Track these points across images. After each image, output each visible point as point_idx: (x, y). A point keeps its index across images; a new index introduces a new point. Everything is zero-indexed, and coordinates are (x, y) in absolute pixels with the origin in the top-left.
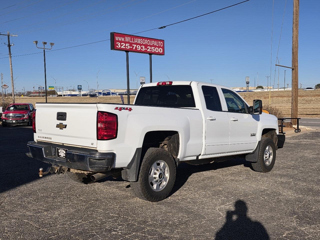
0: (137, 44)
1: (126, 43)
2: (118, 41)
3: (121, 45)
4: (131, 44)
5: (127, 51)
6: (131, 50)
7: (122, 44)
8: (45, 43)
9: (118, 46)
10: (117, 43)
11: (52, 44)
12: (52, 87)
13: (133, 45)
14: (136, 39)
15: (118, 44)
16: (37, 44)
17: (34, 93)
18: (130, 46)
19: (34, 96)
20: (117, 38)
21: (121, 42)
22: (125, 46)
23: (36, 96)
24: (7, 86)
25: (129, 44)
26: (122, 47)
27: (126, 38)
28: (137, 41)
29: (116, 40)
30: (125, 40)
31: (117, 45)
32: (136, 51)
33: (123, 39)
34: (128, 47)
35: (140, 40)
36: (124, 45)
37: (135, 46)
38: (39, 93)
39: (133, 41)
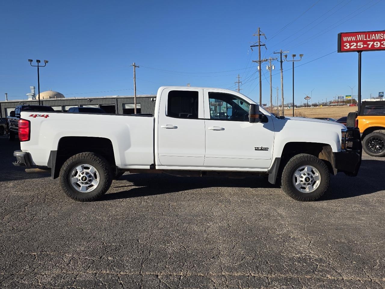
0: (374, 41)
1: (357, 42)
2: (347, 42)
3: (350, 46)
4: (365, 42)
5: (360, 51)
6: (366, 49)
7: (352, 44)
8: (294, 56)
9: (347, 47)
10: (345, 44)
11: (301, 55)
12: (349, 95)
13: (368, 43)
14: (374, 35)
15: (347, 45)
16: (286, 57)
17: (334, 103)
18: (363, 44)
19: (334, 106)
20: (345, 39)
21: (350, 42)
22: (357, 46)
23: (335, 105)
24: (309, 97)
25: (362, 43)
26: (352, 47)
27: (358, 36)
28: (374, 38)
29: (344, 40)
30: (356, 38)
31: (345, 46)
32: (373, 49)
33: (354, 39)
34: (360, 46)
35: (380, 35)
36: (355, 44)
37: (372, 43)
38: (338, 102)
39: (369, 38)
